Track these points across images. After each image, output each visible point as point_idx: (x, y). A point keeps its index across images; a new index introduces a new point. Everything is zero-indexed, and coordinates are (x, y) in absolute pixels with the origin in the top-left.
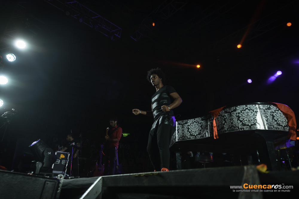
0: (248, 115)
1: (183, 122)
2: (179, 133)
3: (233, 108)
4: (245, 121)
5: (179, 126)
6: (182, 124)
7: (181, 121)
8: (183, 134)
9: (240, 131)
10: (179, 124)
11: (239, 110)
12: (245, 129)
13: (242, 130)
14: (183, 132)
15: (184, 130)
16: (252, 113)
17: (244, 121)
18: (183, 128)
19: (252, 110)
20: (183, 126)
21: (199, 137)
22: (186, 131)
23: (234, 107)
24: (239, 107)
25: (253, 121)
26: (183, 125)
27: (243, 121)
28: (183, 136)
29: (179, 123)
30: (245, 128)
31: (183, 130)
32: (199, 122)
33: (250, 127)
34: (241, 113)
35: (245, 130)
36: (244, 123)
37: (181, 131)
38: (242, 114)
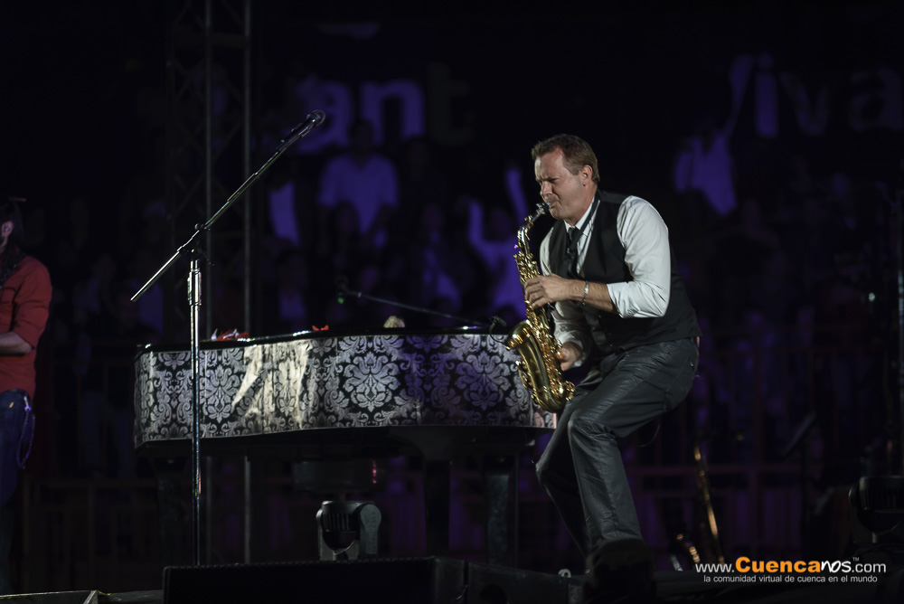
0: (370, 373)
1: (174, 357)
2: (158, 404)
3: (330, 340)
4: (359, 396)
5: (161, 375)
6: (169, 369)
7: (167, 356)
8: (174, 411)
9: (340, 429)
10: (160, 366)
11: (345, 353)
12: (353, 425)
13: (348, 424)
14: (174, 403)
15: (178, 395)
16: (383, 365)
17: (355, 396)
18: (174, 384)
19: (385, 354)
20: (174, 377)
21: (229, 430)
22: (185, 400)
23: (333, 340)
24: (348, 341)
25: (383, 395)
26: (174, 373)
27: (352, 396)
28: (174, 420)
29: (158, 361)
30: (355, 420)
31: (175, 396)
32: (233, 369)
33: (371, 415)
34: (352, 363)
35: (354, 428)
36: (355, 402)
37: (167, 396)
38: (352, 367)
